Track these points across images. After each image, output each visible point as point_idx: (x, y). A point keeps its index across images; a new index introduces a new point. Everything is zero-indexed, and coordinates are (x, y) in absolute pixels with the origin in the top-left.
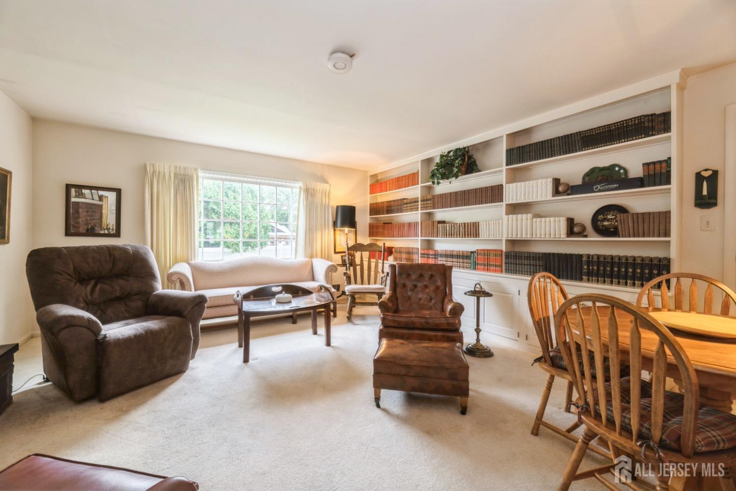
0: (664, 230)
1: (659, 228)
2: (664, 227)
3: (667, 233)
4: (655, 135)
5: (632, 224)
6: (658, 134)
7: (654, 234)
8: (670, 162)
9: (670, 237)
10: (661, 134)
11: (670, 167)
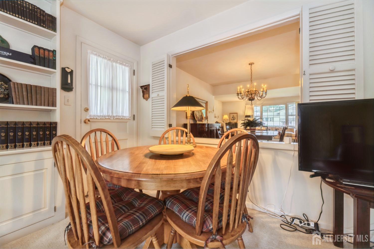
0: (52, 101)
1: (49, 100)
2: (52, 100)
3: (54, 104)
4: (45, 27)
5: (26, 94)
6: (48, 29)
7: (45, 104)
8: (56, 54)
9: (56, 107)
10: (50, 30)
11: (55, 57)
